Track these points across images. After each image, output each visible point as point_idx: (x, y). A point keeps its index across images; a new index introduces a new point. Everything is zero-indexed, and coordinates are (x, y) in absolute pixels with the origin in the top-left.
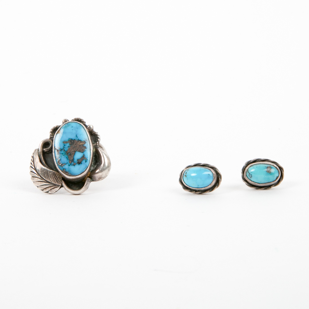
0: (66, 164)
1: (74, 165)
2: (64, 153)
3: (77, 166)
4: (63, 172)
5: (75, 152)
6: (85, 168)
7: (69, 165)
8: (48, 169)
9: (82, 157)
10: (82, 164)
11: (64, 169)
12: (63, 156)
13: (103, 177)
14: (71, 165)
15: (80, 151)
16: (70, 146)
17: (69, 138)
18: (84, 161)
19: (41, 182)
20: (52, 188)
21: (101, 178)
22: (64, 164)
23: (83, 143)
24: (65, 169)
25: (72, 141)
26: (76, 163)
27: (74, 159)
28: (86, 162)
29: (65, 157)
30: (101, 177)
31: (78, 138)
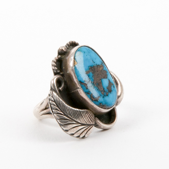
0: (100, 96)
1: (107, 95)
3: (110, 96)
4: (100, 107)
5: (101, 80)
7: (103, 97)
8: (80, 110)
9: (109, 83)
10: (112, 91)
11: (100, 103)
14: (105, 97)
15: (104, 78)
16: (93, 75)
17: (89, 66)
19: (77, 128)
20: (87, 130)
22: (98, 97)
23: (102, 68)
24: (102, 103)
25: (93, 69)
26: (108, 91)
27: (104, 88)
31: (95, 63)
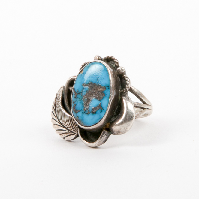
0: (80, 111)
1: (88, 114)
2: (81, 97)
3: (91, 116)
6: (99, 119)
7: (83, 113)
9: (98, 105)
10: (96, 113)
11: (77, 116)
12: (79, 101)
13: (121, 131)
14: (84, 113)
15: (97, 99)
16: (88, 90)
17: (89, 81)
18: (99, 111)
19: (59, 126)
20: (68, 134)
21: (119, 133)
22: (78, 110)
23: (102, 89)
25: (92, 85)
26: (91, 112)
27: (89, 106)
28: (101, 112)
29: (81, 103)
30: (119, 131)
31: (99, 82)
